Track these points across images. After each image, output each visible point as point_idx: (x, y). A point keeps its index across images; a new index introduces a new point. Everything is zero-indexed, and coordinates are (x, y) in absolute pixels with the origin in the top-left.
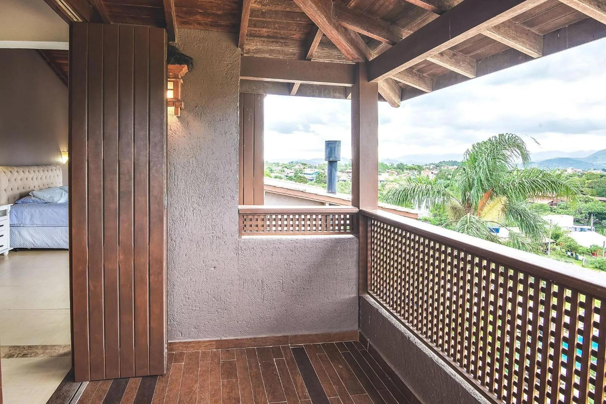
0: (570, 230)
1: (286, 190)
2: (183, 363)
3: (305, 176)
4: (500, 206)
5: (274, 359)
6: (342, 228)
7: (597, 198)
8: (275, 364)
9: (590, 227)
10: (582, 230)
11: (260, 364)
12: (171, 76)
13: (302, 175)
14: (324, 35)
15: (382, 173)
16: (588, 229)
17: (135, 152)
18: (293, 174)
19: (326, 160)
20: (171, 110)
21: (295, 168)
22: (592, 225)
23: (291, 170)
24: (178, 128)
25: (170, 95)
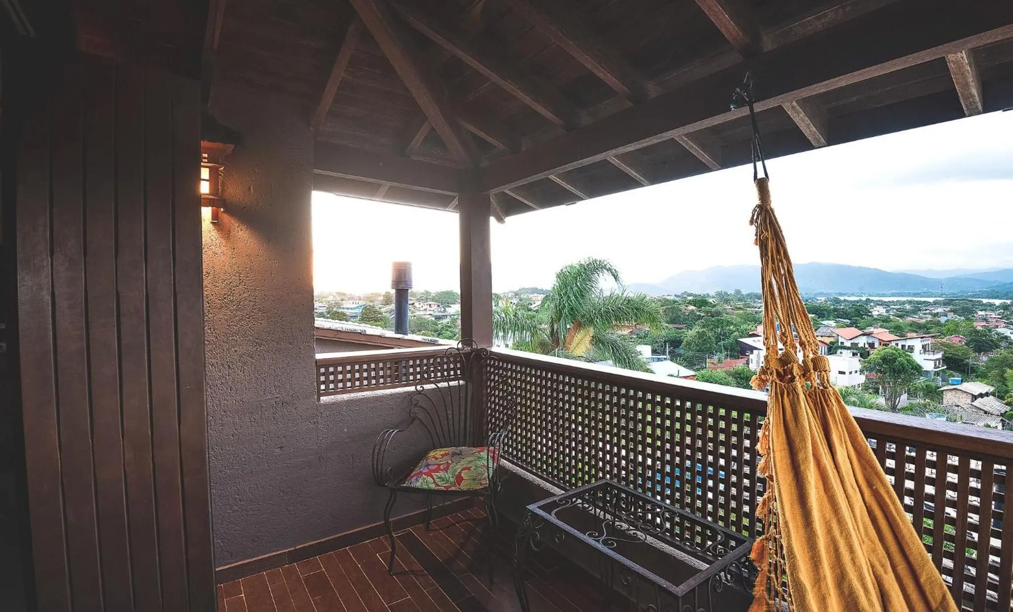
0: (648, 360)
1: (335, 332)
2: (243, 595)
3: (344, 311)
4: (588, 339)
5: (377, 555)
6: (452, 373)
7: (670, 326)
8: (380, 559)
9: (665, 357)
10: (659, 360)
11: (360, 566)
12: (205, 158)
13: (340, 311)
14: (433, 129)
15: (453, 304)
16: (665, 359)
17: (148, 277)
18: (325, 308)
19: (393, 288)
20: (206, 213)
21: (328, 299)
22: (667, 354)
23: (321, 304)
24: (214, 239)
25: (205, 188)
